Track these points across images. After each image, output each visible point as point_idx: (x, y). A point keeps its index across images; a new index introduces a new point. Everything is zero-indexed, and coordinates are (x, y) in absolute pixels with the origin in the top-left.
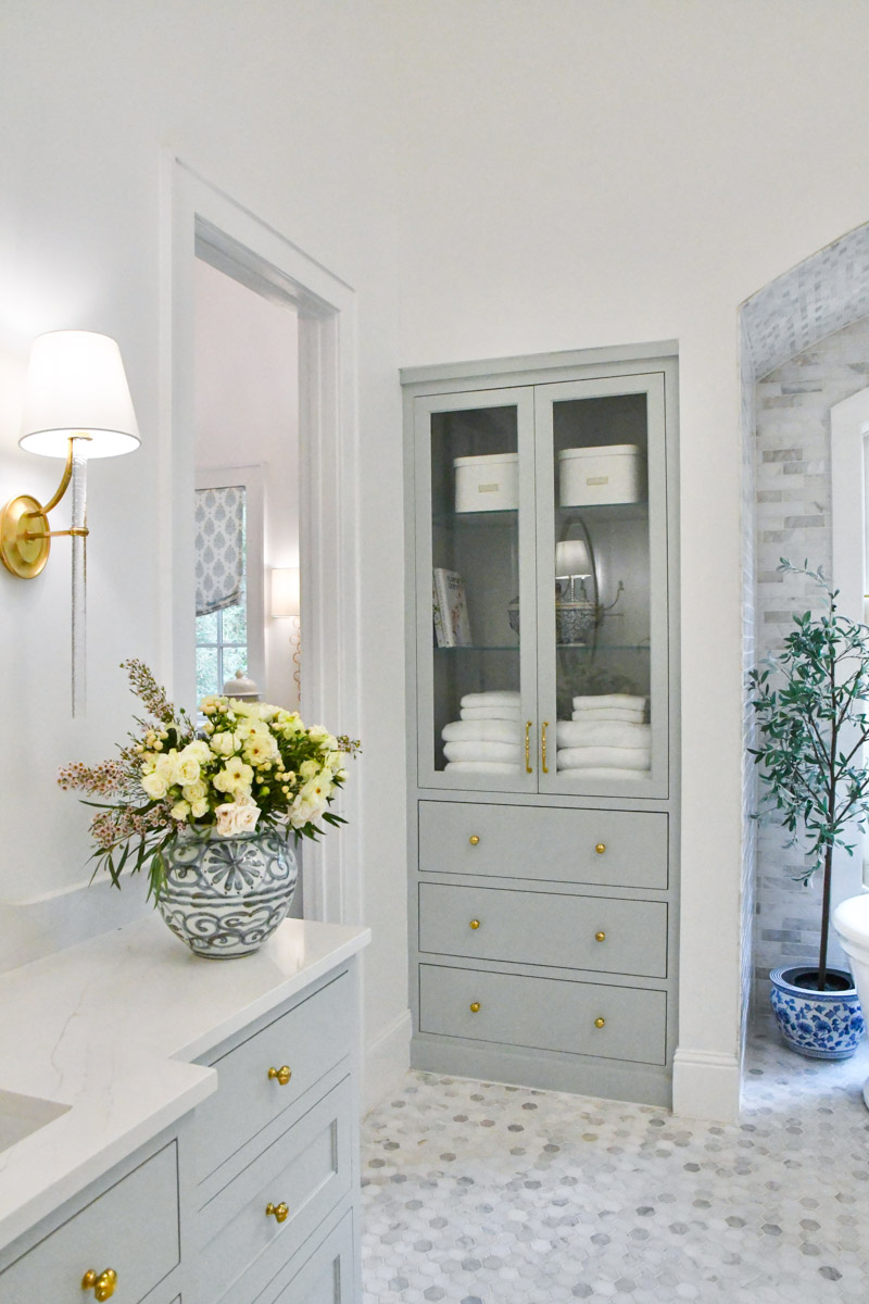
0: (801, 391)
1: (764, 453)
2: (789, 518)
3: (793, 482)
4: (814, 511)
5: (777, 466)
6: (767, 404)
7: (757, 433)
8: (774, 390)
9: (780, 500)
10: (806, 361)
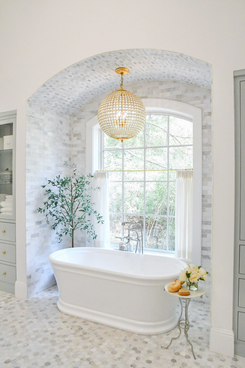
0: (81, 118)
1: (74, 135)
2: (78, 151)
3: (79, 142)
4: (83, 149)
5: (76, 138)
6: (74, 122)
7: (72, 130)
8: (76, 119)
9: (76, 147)
10: (82, 111)
